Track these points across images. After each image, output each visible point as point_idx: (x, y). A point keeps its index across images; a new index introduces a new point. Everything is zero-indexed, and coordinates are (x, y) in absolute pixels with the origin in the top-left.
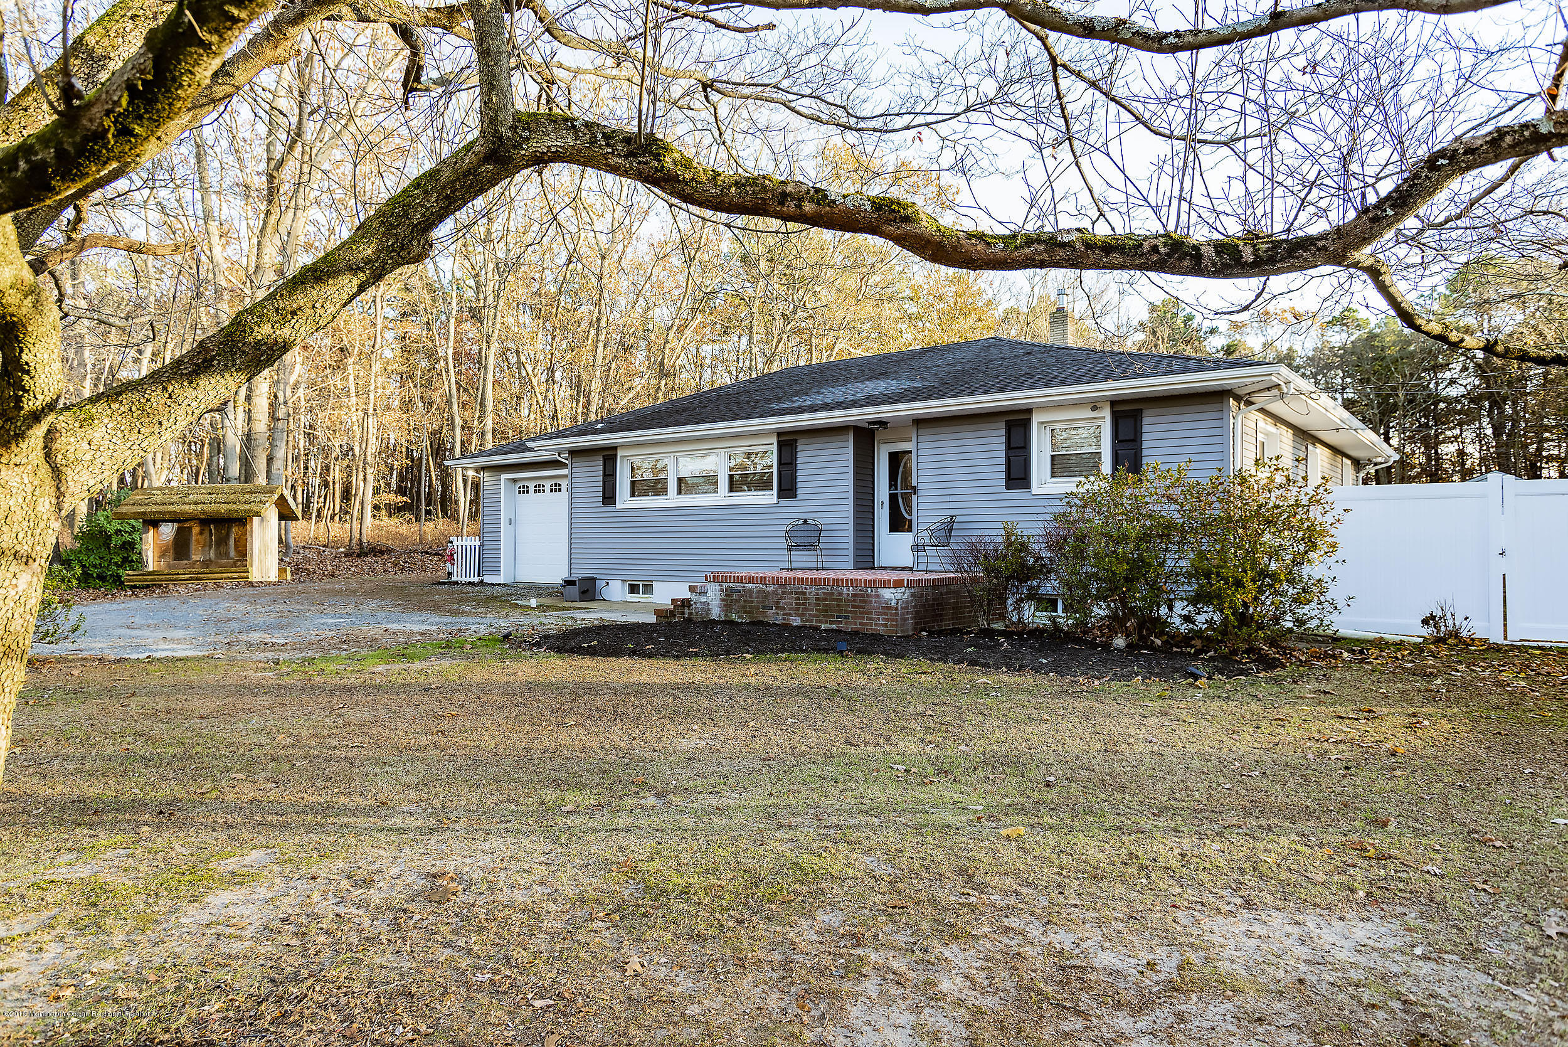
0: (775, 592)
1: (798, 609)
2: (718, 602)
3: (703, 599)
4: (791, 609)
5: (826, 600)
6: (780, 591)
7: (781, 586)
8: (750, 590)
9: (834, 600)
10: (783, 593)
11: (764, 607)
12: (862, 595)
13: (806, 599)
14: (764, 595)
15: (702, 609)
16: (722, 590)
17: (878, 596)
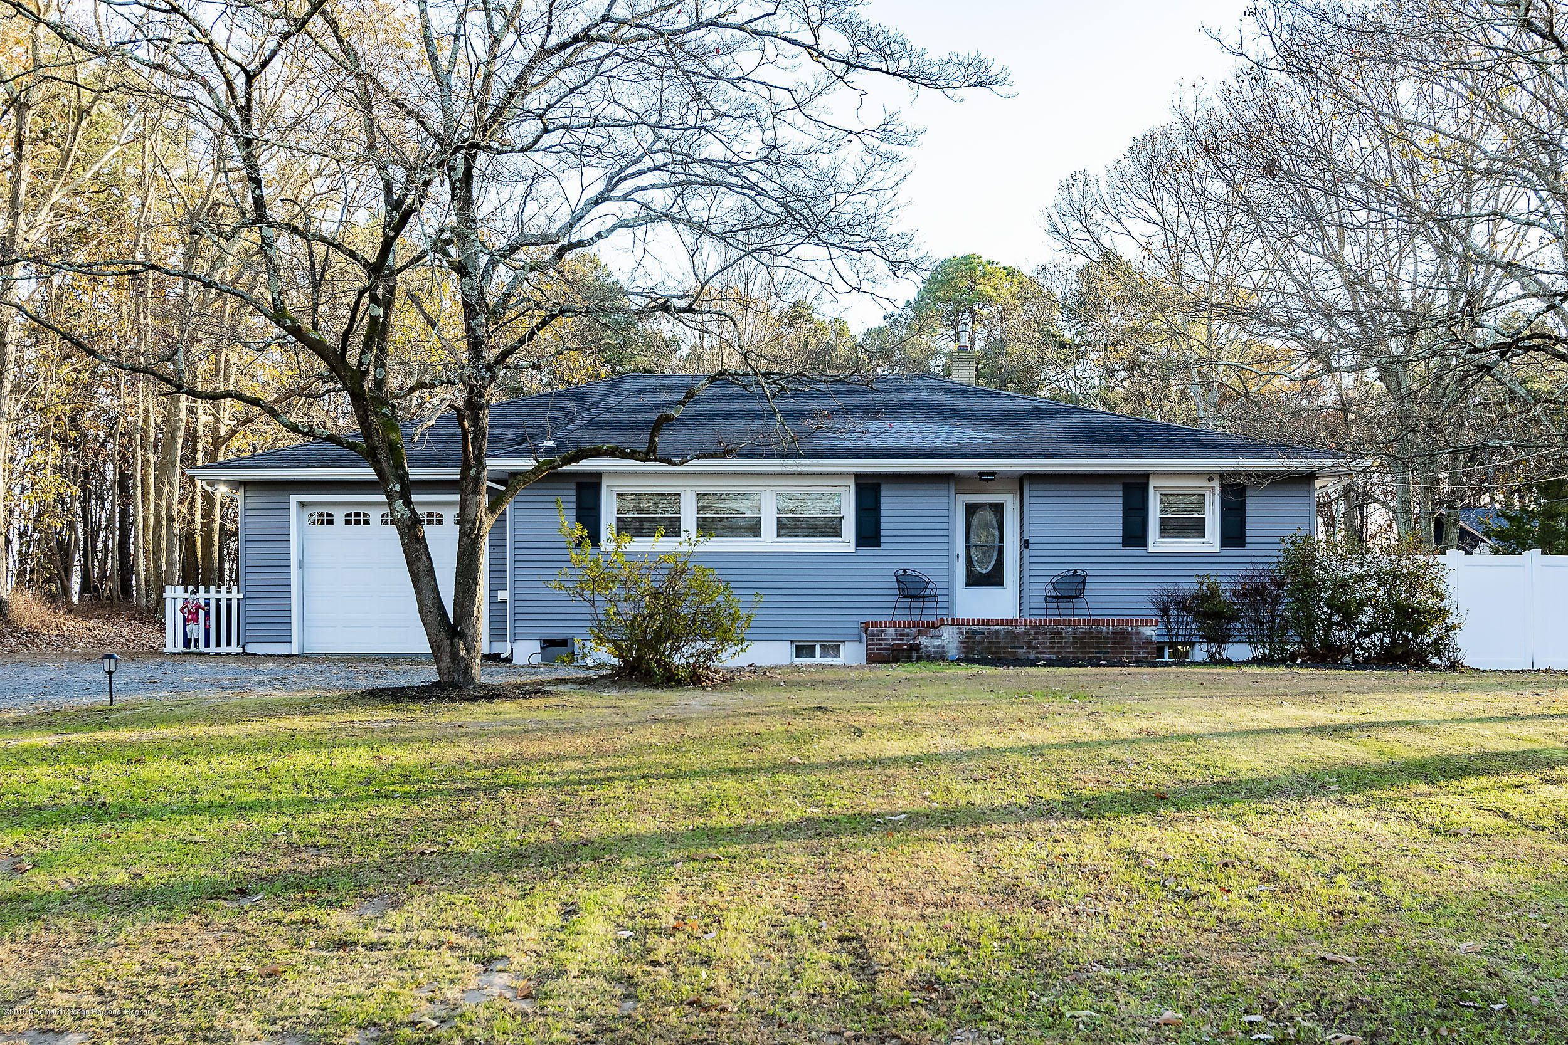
0: (1026, 633)
1: (1053, 648)
2: (956, 644)
3: (937, 642)
4: (1046, 648)
5: (1084, 638)
6: (1032, 632)
7: (1035, 626)
8: (997, 633)
9: (1092, 638)
10: (1036, 633)
11: (1014, 648)
12: (1123, 633)
13: (1063, 638)
14: (1014, 636)
15: (935, 652)
16: (961, 633)
17: (1138, 633)
